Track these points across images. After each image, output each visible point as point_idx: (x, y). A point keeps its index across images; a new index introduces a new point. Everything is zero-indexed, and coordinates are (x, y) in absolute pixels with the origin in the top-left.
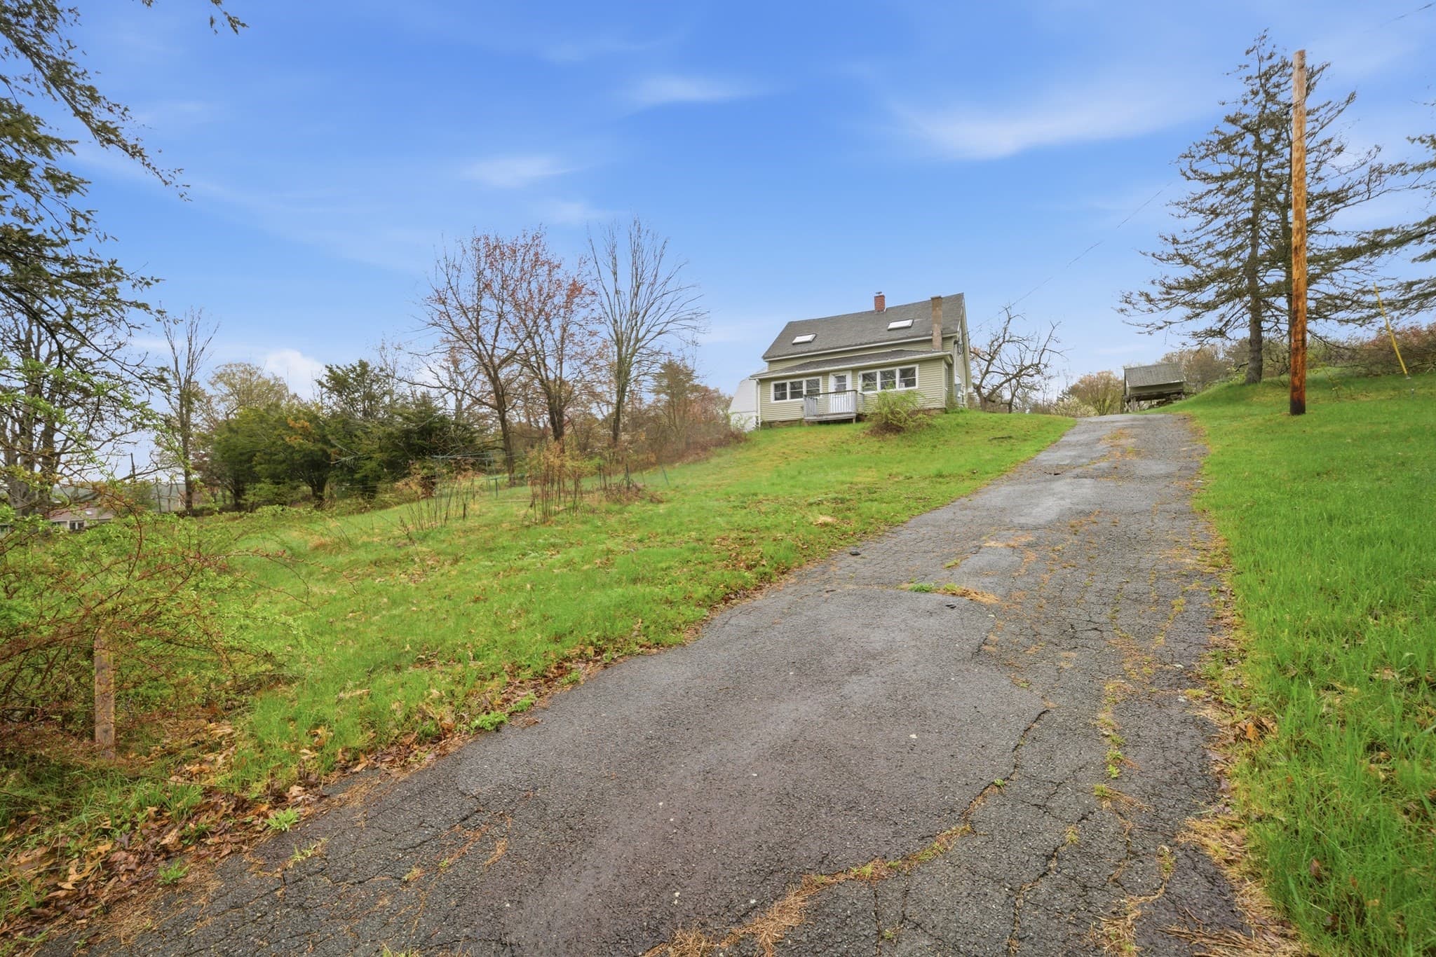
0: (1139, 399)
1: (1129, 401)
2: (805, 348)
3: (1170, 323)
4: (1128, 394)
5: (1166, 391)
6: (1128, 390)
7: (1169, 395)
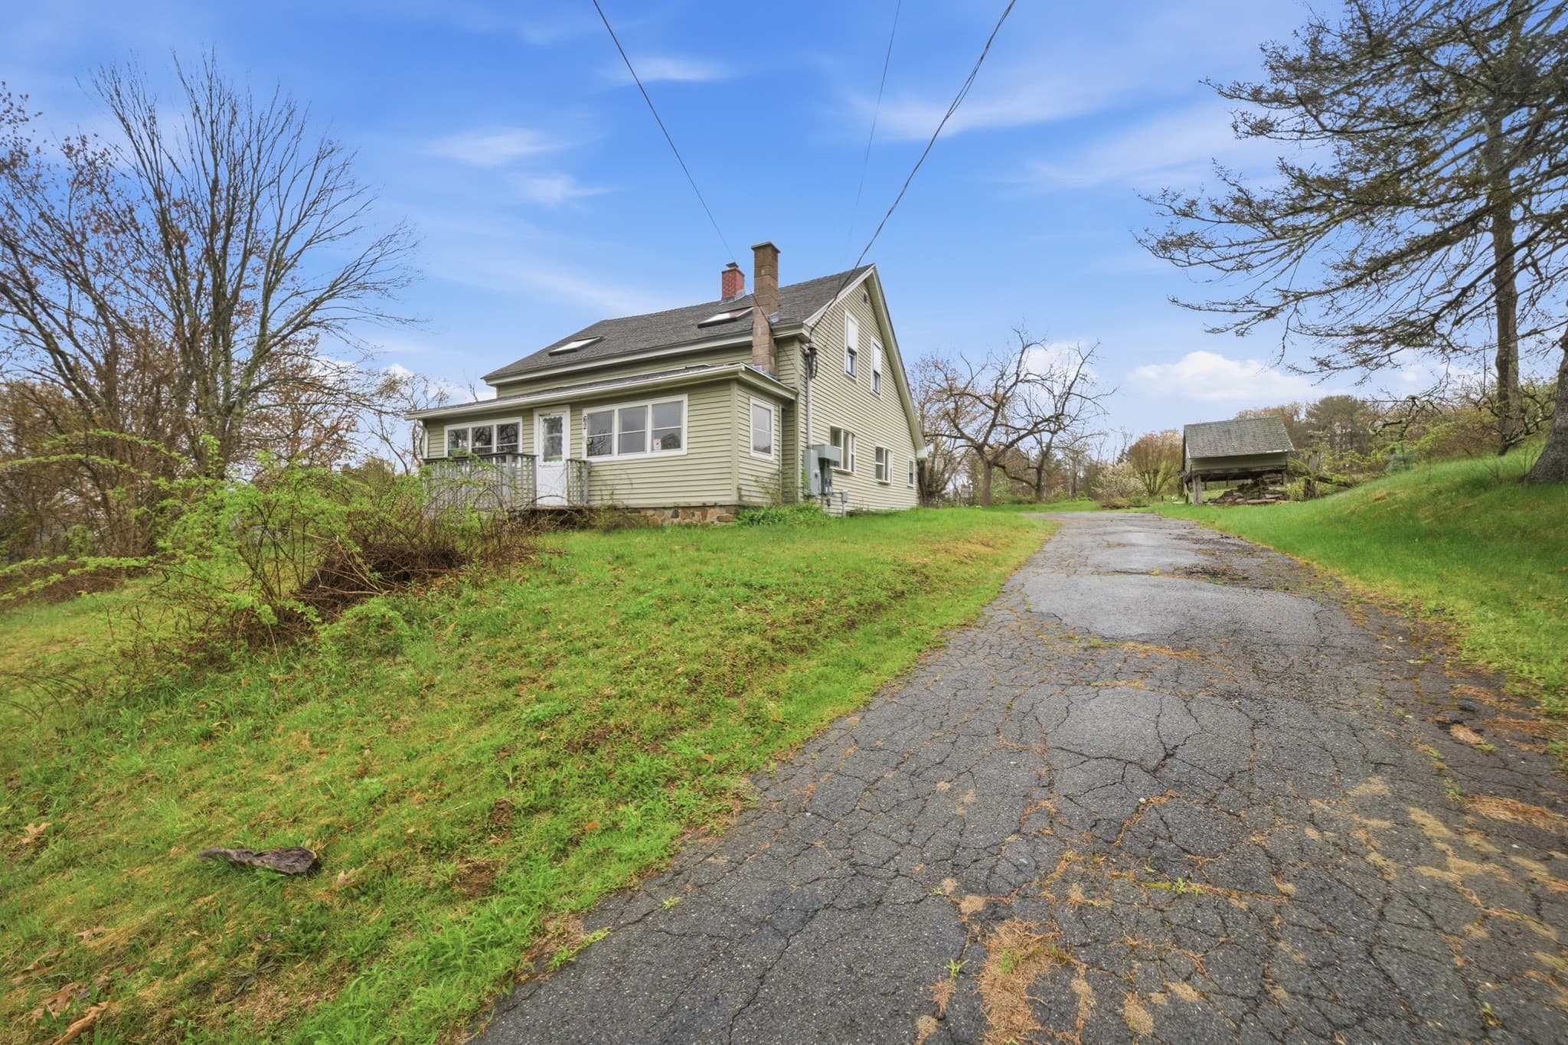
0: (1206, 478)
1: (1190, 480)
2: (572, 357)
3: (1298, 297)
4: (1188, 469)
5: (1256, 467)
6: (1189, 463)
7: (1261, 474)
